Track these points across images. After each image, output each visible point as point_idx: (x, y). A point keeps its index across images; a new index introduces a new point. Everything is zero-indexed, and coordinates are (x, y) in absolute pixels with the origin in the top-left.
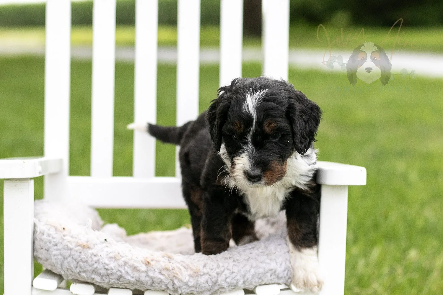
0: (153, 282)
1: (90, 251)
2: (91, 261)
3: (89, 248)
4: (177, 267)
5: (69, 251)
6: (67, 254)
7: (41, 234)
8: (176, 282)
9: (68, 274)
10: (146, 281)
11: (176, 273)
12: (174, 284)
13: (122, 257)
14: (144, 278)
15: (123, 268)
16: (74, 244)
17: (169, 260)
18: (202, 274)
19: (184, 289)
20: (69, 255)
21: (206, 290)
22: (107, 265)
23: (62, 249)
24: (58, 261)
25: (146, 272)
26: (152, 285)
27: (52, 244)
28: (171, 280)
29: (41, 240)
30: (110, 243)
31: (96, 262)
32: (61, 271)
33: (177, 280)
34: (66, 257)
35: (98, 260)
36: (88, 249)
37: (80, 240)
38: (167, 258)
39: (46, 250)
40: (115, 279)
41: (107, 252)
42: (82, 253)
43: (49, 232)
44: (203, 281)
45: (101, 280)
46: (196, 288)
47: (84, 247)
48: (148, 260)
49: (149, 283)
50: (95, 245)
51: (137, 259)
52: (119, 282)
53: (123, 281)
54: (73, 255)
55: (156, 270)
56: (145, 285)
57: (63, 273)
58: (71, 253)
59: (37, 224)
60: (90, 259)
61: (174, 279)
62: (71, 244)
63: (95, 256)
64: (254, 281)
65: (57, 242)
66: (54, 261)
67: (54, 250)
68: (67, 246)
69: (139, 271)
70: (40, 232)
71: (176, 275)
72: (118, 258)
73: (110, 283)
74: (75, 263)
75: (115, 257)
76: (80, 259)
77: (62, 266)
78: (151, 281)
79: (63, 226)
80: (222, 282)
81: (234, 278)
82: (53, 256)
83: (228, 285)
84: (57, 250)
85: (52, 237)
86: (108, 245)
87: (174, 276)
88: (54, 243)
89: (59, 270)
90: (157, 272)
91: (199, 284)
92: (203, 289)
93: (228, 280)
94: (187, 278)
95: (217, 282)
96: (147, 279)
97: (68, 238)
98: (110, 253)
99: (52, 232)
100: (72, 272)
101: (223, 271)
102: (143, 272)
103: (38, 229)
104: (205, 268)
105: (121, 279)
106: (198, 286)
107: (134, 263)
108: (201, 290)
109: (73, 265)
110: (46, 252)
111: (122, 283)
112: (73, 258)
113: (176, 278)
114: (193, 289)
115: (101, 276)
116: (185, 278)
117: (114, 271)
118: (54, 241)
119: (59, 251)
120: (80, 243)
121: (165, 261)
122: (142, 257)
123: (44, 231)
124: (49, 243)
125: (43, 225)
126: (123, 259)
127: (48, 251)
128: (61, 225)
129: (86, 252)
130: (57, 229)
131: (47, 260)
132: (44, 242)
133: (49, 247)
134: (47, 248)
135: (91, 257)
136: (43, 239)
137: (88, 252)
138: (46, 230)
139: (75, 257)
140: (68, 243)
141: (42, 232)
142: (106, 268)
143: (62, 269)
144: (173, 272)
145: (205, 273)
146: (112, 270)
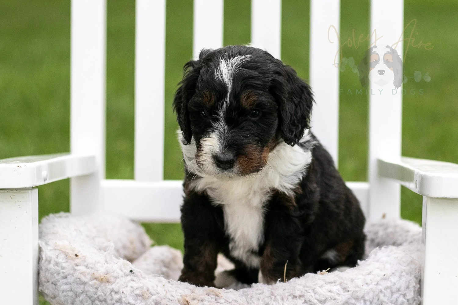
1: (110, 287)
2: (111, 300)
3: (108, 282)
5: (82, 286)
6: (80, 290)
7: (47, 263)
13: (152, 295)
16: (89, 277)
17: (216, 300)
20: (82, 291)
23: (73, 283)
24: (67, 300)
27: (60, 276)
29: (47, 270)
30: (137, 276)
31: (117, 302)
34: (78, 294)
35: (120, 299)
36: (107, 284)
37: (98, 270)
38: (213, 297)
39: (52, 283)
41: (132, 287)
42: (99, 289)
43: (56, 260)
47: (101, 280)
48: (187, 299)
50: (116, 278)
51: (172, 298)
54: (87, 291)
58: (84, 288)
59: (43, 249)
60: (110, 298)
62: (85, 276)
63: (116, 293)
65: (67, 273)
66: (62, 299)
67: (63, 284)
68: (80, 279)
70: (46, 260)
72: (147, 296)
74: (89, 302)
75: (143, 295)
76: (96, 296)
79: (76, 252)
82: (61, 292)
84: (66, 284)
85: (61, 267)
86: (135, 279)
88: (63, 275)
97: (82, 268)
98: (137, 289)
99: (61, 259)
103: (44, 256)
110: (54, 286)
118: (63, 272)
119: (69, 286)
120: (97, 275)
121: (211, 300)
122: (180, 295)
123: (51, 258)
124: (57, 274)
125: (51, 250)
126: (154, 297)
127: (55, 284)
128: (73, 250)
129: (104, 288)
130: (68, 256)
131: (54, 297)
132: (51, 274)
133: (56, 279)
134: (54, 281)
135: (110, 294)
136: (49, 269)
137: (106, 288)
138: (54, 257)
139: (89, 294)
140: (81, 275)
141: (49, 259)
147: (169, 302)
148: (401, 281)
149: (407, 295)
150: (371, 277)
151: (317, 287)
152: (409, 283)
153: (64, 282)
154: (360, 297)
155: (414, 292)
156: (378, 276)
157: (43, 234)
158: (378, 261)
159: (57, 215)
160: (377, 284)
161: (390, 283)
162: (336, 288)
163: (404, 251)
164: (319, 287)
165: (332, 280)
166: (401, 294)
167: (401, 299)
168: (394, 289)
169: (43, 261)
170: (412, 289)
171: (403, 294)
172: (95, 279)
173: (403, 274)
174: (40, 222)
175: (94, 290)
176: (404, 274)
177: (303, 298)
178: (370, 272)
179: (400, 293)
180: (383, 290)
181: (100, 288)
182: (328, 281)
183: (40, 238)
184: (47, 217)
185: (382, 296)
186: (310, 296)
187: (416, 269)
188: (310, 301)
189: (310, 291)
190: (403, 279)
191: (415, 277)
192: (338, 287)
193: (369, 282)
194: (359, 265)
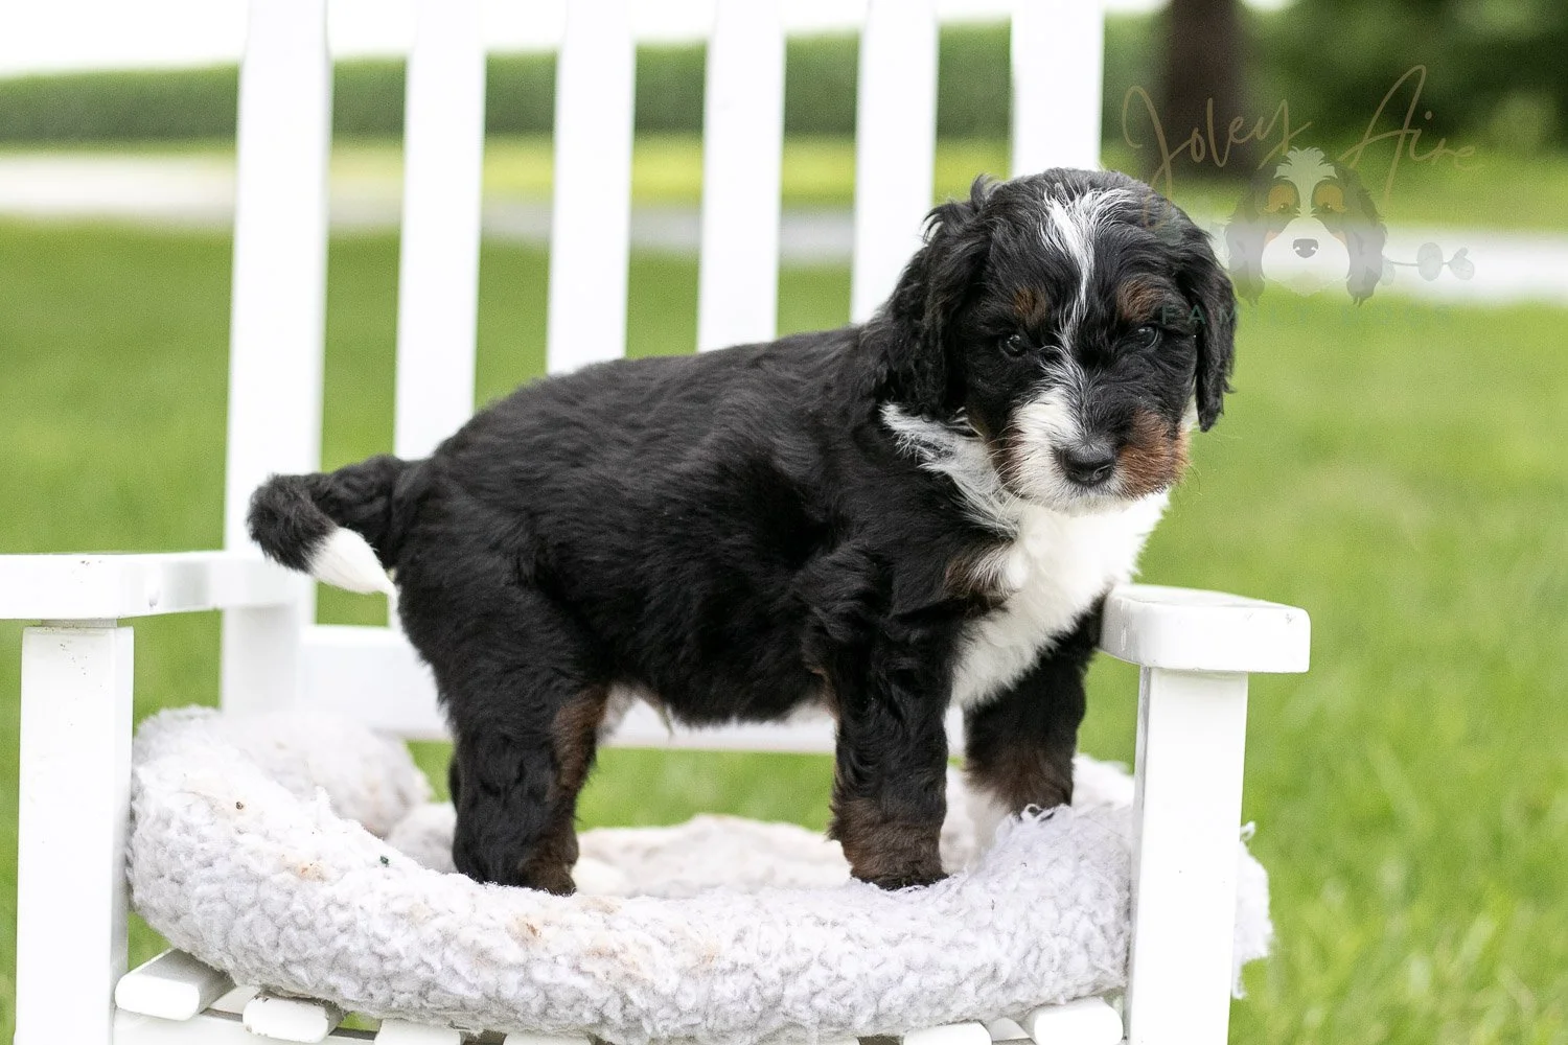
0: (549, 1003)
1: (324, 891)
2: (328, 925)
3: (321, 878)
4: (635, 941)
5: (252, 887)
6: (246, 899)
7: (159, 826)
8: (633, 994)
9: (248, 967)
10: (522, 1001)
11: (634, 964)
12: (626, 1002)
13: (436, 915)
14: (515, 991)
15: (439, 954)
16: (270, 863)
17: (605, 922)
18: (728, 966)
19: (661, 1020)
20: (250, 902)
21: (741, 1025)
22: (383, 942)
23: (229, 878)
24: (211, 922)
25: (524, 967)
26: (544, 1013)
27: (193, 859)
28: (616, 989)
29: (158, 844)
31: (343, 931)
32: (225, 959)
33: (637, 989)
34: (239, 908)
35: (352, 924)
36: (318, 883)
37: (293, 848)
39: (173, 880)
40: (411, 992)
41: (385, 894)
42: (297, 897)
43: (186, 817)
44: (729, 995)
45: (361, 995)
46: (706, 1017)
47: (303, 874)
48: (532, 923)
49: (535, 1008)
50: (343, 871)
51: (488, 923)
52: (424, 1003)
53: (440, 1001)
54: (264, 901)
55: (560, 959)
56: (519, 1015)
57: (228, 965)
58: (257, 893)
59: (151, 790)
60: (323, 919)
61: (627, 985)
62: (261, 862)
63: (342, 907)
65: (213, 853)
66: (199, 921)
67: (203, 880)
68: (246, 867)
69: (495, 964)
70: (158, 818)
71: (633, 972)
72: (423, 918)
73: (394, 1005)
74: (271, 930)
75: (411, 914)
76: (288, 913)
77: (226, 936)
78: (541, 998)
79: (236, 798)
80: (800, 1006)
81: (839, 999)
82: (196, 902)
83: (817, 1020)
84: (211, 880)
85: (198, 837)
87: (628, 976)
88: (201, 858)
89: (217, 955)
90: (562, 965)
91: (717, 1003)
92: (732, 1022)
93: (819, 1002)
94: (674, 979)
95: (778, 1001)
96: (528, 991)
97: (251, 840)
98: (397, 898)
99: (199, 817)
100: (261, 960)
101: (805, 968)
102: (511, 966)
103: (152, 808)
104: (738, 946)
105: (432, 994)
106: (711, 1010)
107: (479, 937)
108: (724, 1027)
109: (264, 935)
110: (175, 886)
111: (438, 1006)
112: (263, 910)
113: (634, 980)
114: (697, 1019)
115: (361, 978)
116: (667, 980)
117: (406, 964)
118: (203, 850)
119: (218, 886)
120: (291, 859)
121: (594, 923)
122: (510, 914)
123: (171, 812)
124: (186, 855)
125: (171, 792)
126: (439, 922)
127: (180, 883)
128: (231, 792)
129: (309, 893)
130: (216, 808)
131: (176, 917)
132: (170, 854)
133: (184, 869)
134: (178, 873)
135: (326, 910)
136: (165, 842)
137: (315, 894)
138: (179, 811)
139: (269, 908)
140: (250, 858)
141: (164, 815)
142: (377, 951)
143: (226, 949)
144: (623, 964)
145: (739, 964)
146: (397, 961)
147: (480, 933)
153: (204, 877)
159: (182, 712)
169: (149, 822)
172: (288, 868)
181: (298, 893)
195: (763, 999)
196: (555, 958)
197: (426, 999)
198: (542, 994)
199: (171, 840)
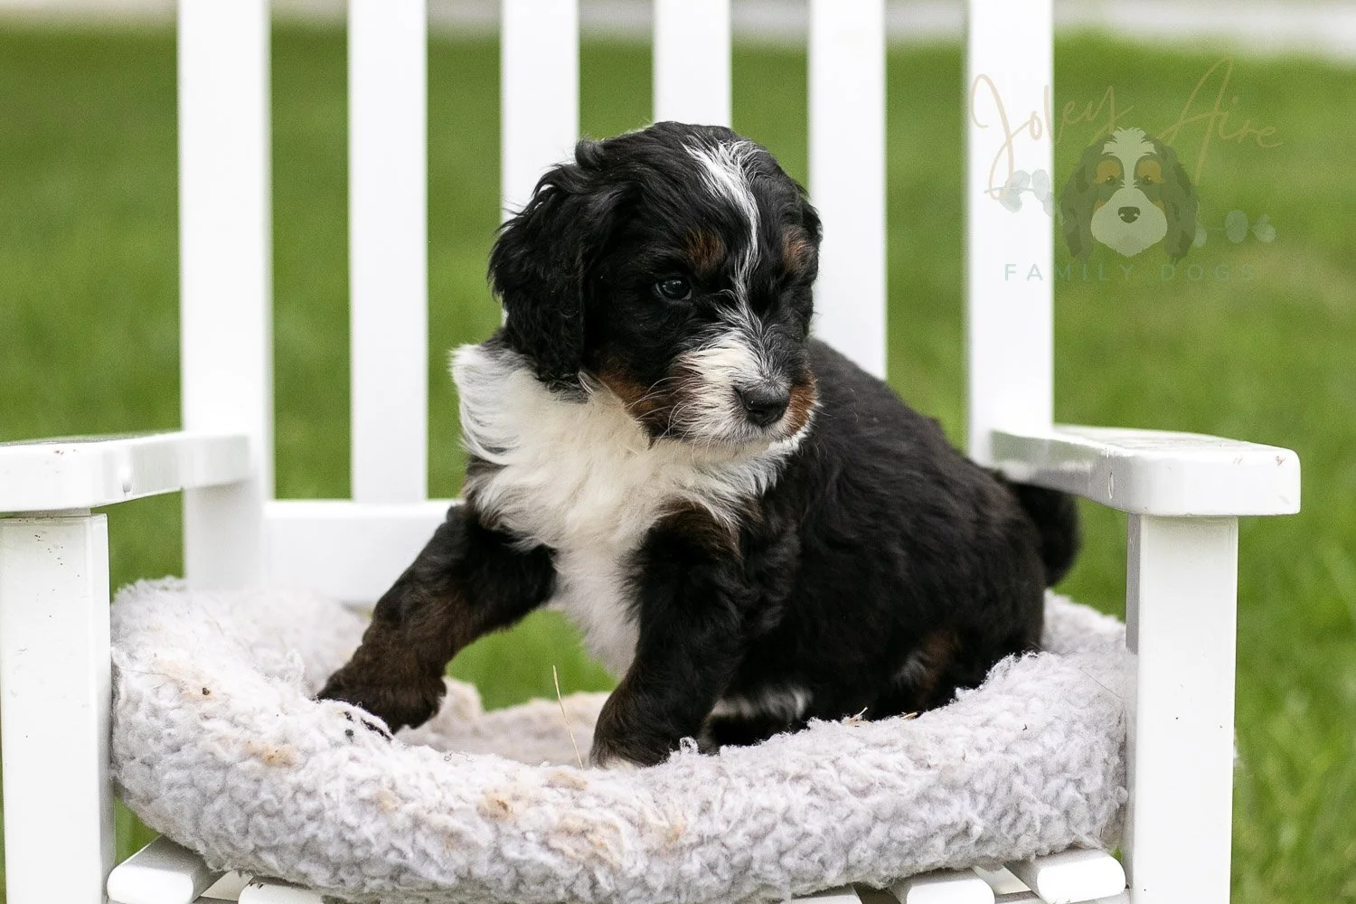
0: (520, 880)
1: (292, 778)
2: (296, 813)
3: (287, 763)
4: (603, 821)
5: (219, 775)
6: (214, 785)
7: (129, 707)
8: (600, 875)
9: (219, 853)
10: (494, 878)
11: (602, 845)
12: (594, 884)
13: (405, 800)
14: (486, 869)
15: (410, 839)
16: (236, 750)
17: (573, 798)
18: (695, 839)
20: (219, 788)
21: (714, 896)
22: (352, 829)
23: (196, 764)
24: (182, 808)
25: (495, 845)
26: (515, 889)
27: (162, 744)
28: (585, 867)
29: (130, 726)
30: (363, 744)
31: (311, 818)
32: (197, 844)
33: (605, 870)
34: (208, 795)
35: (320, 812)
36: (284, 770)
37: (259, 733)
38: (566, 790)
39: (143, 762)
40: (383, 877)
41: (351, 779)
42: (265, 784)
43: (154, 701)
46: (678, 894)
47: (269, 761)
48: (501, 799)
49: (507, 883)
50: (309, 753)
51: (459, 805)
52: (398, 887)
53: (411, 883)
54: (233, 788)
55: (530, 836)
56: (492, 892)
57: (201, 849)
58: (225, 778)
59: (122, 669)
60: (291, 808)
61: (595, 864)
62: (227, 750)
63: (310, 794)
64: (885, 864)
65: (180, 738)
66: (169, 807)
67: (170, 766)
68: (212, 754)
69: (470, 846)
70: (128, 701)
71: (601, 853)
72: (392, 804)
73: (366, 890)
74: (240, 817)
75: (379, 801)
76: (256, 803)
77: (197, 826)
78: (512, 874)
79: (203, 684)
80: (768, 868)
82: (166, 789)
84: (179, 766)
85: (166, 721)
87: (595, 856)
88: (169, 742)
90: (531, 841)
91: (687, 880)
92: (704, 895)
93: (788, 861)
94: (642, 861)
95: (749, 864)
96: (499, 867)
97: (219, 726)
98: (364, 782)
99: (166, 700)
100: (231, 845)
101: (771, 829)
102: (482, 848)
103: (122, 689)
104: (705, 818)
105: (403, 877)
106: (682, 887)
107: (451, 821)
109: (234, 822)
110: (146, 769)
111: (411, 888)
113: (602, 862)
114: (669, 897)
115: (333, 864)
116: (635, 863)
117: (376, 850)
118: (170, 735)
119: (187, 772)
120: (258, 745)
121: (562, 801)
122: (479, 791)
123: (140, 694)
124: (155, 739)
125: (141, 673)
126: (409, 808)
127: (150, 766)
128: (197, 677)
129: (276, 781)
130: (184, 692)
131: (149, 800)
132: (139, 736)
133: (153, 753)
134: (150, 758)
135: (294, 798)
136: (134, 725)
137: (283, 781)
138: (147, 692)
139: (239, 795)
140: (216, 745)
141: (134, 697)
142: (347, 838)
143: (196, 834)
144: (591, 843)
145: (705, 836)
146: (366, 847)
147: (450, 816)
148: (1071, 745)
149: (1086, 781)
150: (989, 731)
151: (844, 754)
152: (1092, 750)
153: (172, 763)
154: (962, 783)
155: (1104, 774)
156: (1009, 730)
157: (122, 629)
158: (1010, 692)
159: (158, 583)
160: (1006, 751)
161: (1040, 748)
162: (894, 759)
163: (1080, 668)
164: (850, 754)
165: (884, 738)
166: (1069, 780)
167: (1070, 791)
168: (1051, 765)
169: (121, 703)
170: (1098, 766)
171: (1074, 781)
172: (254, 755)
173: (1076, 727)
174: (112, 600)
175: (252, 786)
176: (1079, 726)
177: (808, 781)
178: (988, 720)
179: (1067, 775)
180: (1021, 766)
181: (265, 780)
182: (873, 740)
183: (114, 640)
184: (130, 587)
185: (1018, 782)
186: (827, 775)
187: (1109, 716)
188: (827, 790)
189: (826, 764)
190: (1077, 739)
191: (1108, 735)
192: (901, 756)
193: (984, 744)
194: (957, 700)
195: (732, 867)
196: (524, 833)
197: (399, 882)
198: (512, 870)
199: (140, 724)
